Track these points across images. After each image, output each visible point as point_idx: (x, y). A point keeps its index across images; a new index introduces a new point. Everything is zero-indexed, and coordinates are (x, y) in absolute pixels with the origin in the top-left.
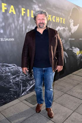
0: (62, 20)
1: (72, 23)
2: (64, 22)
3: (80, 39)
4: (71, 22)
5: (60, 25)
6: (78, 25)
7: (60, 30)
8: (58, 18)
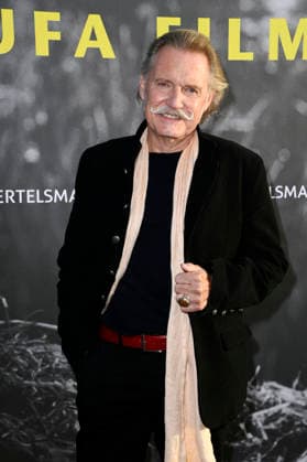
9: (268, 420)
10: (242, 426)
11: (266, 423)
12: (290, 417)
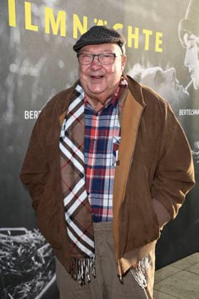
0: (152, 39)
1: (192, 47)
2: (160, 46)
4: (188, 44)
5: (143, 58)
7: (143, 76)
8: (133, 33)
10: (33, 258)
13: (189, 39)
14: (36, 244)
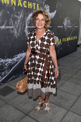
1: (47, 9)
2: (38, 8)
3: (58, 27)
4: (46, 8)
6: (55, 11)
8: (30, 4)
9: (8, 64)
10: (4, 66)
11: (7, 65)
12: (11, 63)
13: (46, 6)
14: (5, 63)
